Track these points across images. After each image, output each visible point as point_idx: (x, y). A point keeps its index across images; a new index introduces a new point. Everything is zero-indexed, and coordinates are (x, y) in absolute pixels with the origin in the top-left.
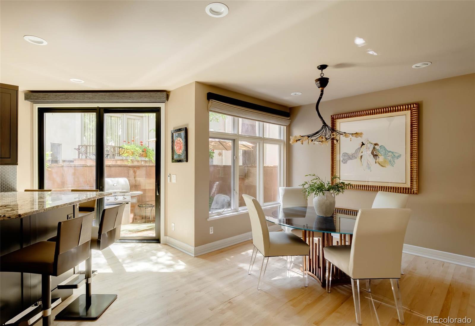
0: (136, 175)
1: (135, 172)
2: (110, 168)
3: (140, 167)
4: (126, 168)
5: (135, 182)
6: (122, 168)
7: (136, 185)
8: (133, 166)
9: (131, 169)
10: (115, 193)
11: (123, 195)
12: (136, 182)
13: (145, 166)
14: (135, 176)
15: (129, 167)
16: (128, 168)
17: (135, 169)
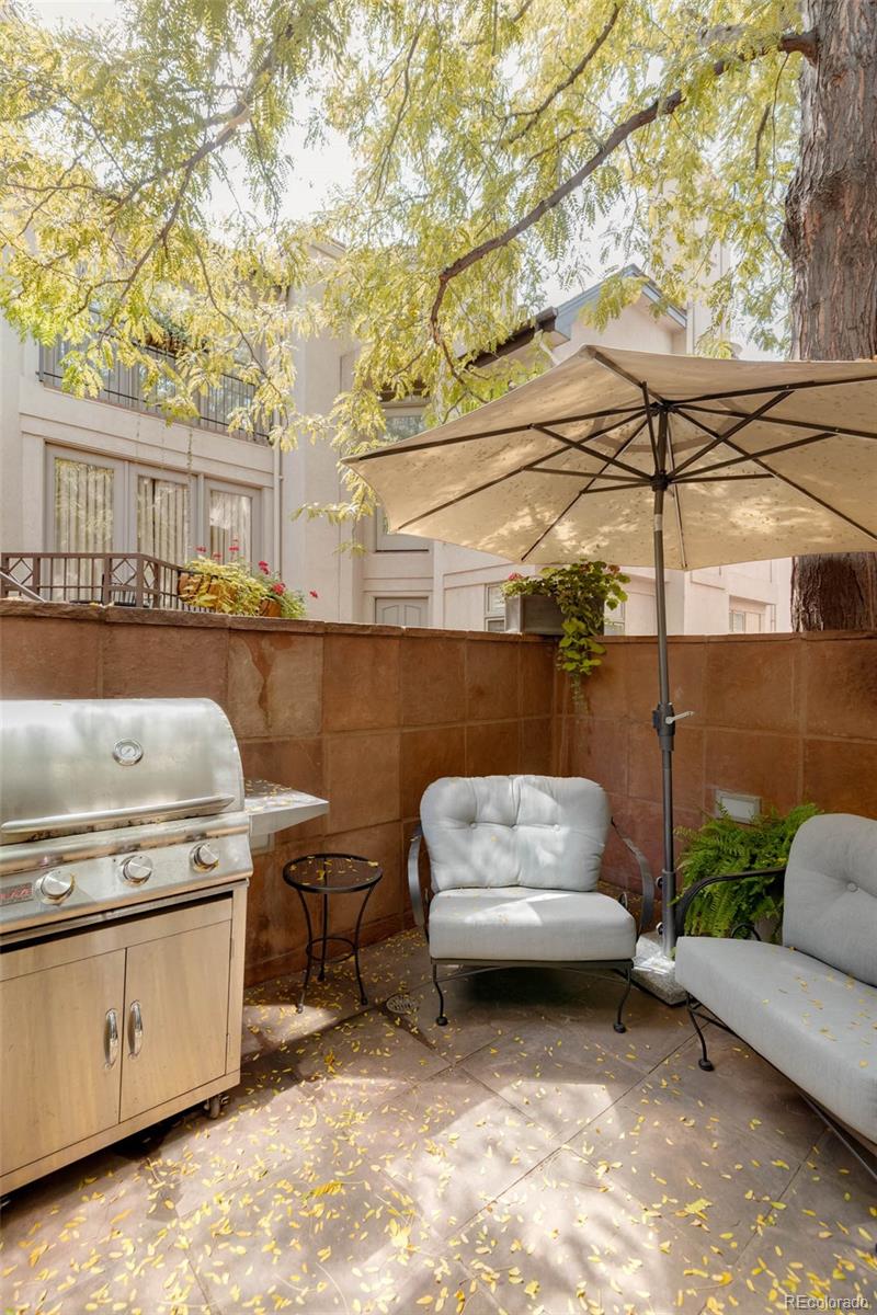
0: (269, 680)
1: (263, 664)
2: (105, 631)
3: (293, 638)
4: (207, 639)
5: (261, 726)
6: (188, 634)
7: (270, 745)
8: (252, 627)
9: (241, 643)
10: (130, 825)
11: (189, 839)
12: (268, 726)
13: (320, 631)
14: (264, 687)
15: (230, 629)
16: (225, 635)
17: (265, 643)
